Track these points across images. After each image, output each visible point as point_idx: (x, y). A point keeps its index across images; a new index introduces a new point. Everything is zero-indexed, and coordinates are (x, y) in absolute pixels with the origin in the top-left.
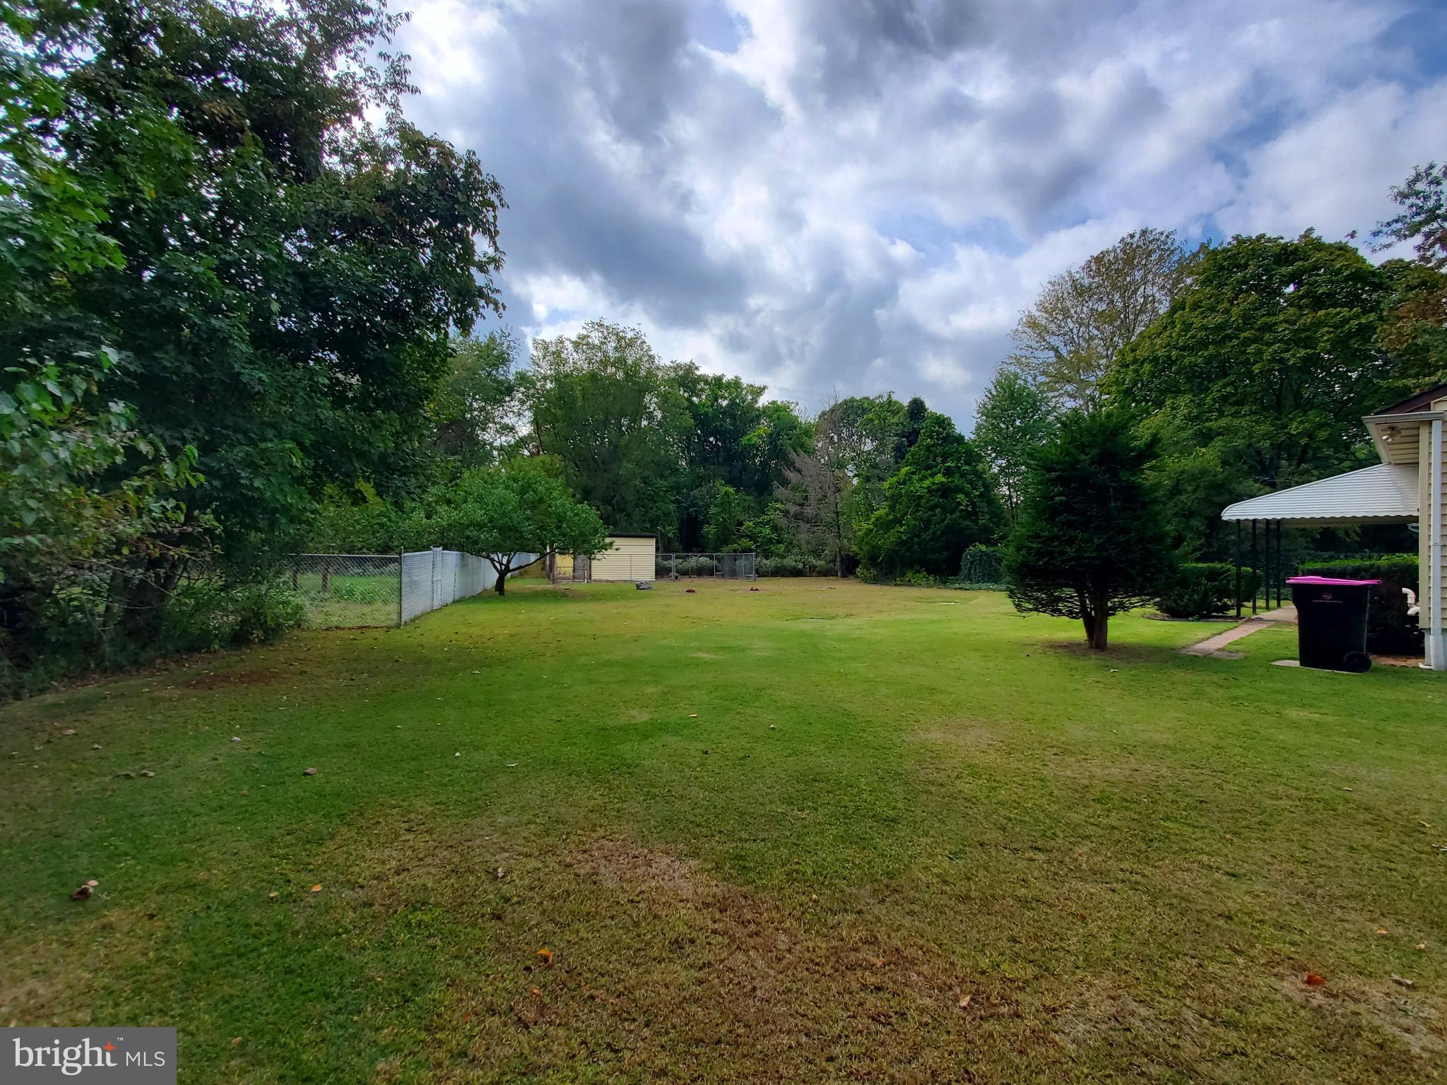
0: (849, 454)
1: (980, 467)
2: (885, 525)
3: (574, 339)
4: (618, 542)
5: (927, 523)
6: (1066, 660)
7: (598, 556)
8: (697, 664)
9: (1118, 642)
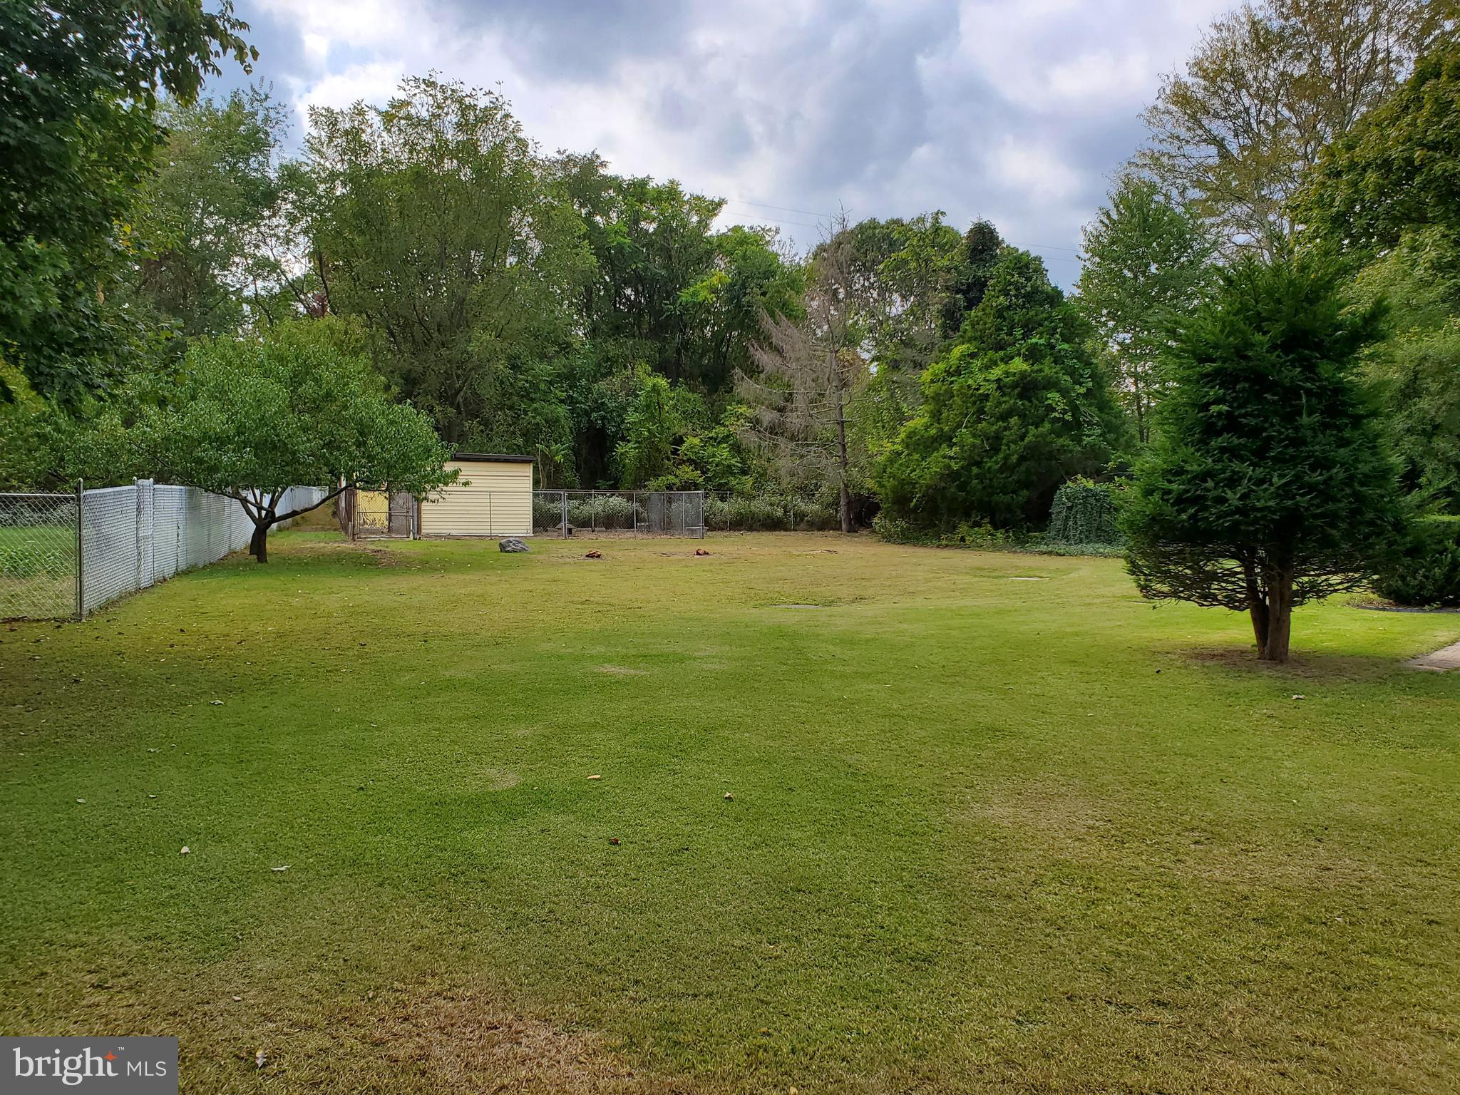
0: (863, 321)
1: (1089, 345)
2: (924, 445)
3: (384, 107)
4: (467, 469)
5: (995, 442)
6: (1221, 680)
7: (433, 495)
8: (606, 686)
9: (1310, 646)
